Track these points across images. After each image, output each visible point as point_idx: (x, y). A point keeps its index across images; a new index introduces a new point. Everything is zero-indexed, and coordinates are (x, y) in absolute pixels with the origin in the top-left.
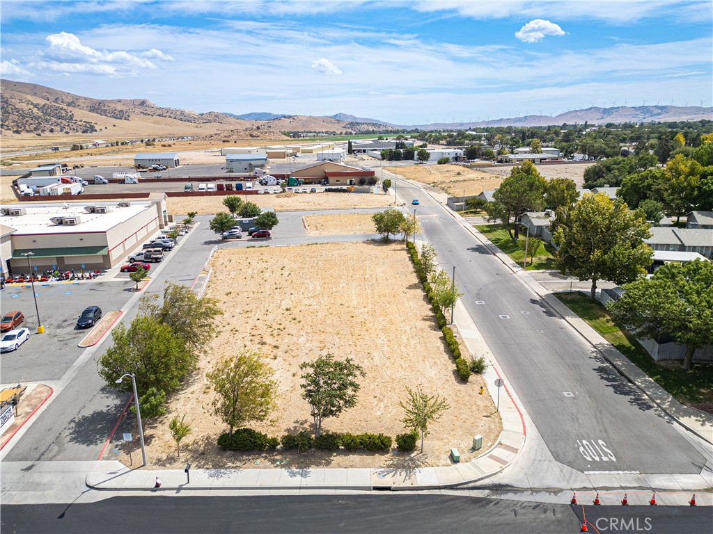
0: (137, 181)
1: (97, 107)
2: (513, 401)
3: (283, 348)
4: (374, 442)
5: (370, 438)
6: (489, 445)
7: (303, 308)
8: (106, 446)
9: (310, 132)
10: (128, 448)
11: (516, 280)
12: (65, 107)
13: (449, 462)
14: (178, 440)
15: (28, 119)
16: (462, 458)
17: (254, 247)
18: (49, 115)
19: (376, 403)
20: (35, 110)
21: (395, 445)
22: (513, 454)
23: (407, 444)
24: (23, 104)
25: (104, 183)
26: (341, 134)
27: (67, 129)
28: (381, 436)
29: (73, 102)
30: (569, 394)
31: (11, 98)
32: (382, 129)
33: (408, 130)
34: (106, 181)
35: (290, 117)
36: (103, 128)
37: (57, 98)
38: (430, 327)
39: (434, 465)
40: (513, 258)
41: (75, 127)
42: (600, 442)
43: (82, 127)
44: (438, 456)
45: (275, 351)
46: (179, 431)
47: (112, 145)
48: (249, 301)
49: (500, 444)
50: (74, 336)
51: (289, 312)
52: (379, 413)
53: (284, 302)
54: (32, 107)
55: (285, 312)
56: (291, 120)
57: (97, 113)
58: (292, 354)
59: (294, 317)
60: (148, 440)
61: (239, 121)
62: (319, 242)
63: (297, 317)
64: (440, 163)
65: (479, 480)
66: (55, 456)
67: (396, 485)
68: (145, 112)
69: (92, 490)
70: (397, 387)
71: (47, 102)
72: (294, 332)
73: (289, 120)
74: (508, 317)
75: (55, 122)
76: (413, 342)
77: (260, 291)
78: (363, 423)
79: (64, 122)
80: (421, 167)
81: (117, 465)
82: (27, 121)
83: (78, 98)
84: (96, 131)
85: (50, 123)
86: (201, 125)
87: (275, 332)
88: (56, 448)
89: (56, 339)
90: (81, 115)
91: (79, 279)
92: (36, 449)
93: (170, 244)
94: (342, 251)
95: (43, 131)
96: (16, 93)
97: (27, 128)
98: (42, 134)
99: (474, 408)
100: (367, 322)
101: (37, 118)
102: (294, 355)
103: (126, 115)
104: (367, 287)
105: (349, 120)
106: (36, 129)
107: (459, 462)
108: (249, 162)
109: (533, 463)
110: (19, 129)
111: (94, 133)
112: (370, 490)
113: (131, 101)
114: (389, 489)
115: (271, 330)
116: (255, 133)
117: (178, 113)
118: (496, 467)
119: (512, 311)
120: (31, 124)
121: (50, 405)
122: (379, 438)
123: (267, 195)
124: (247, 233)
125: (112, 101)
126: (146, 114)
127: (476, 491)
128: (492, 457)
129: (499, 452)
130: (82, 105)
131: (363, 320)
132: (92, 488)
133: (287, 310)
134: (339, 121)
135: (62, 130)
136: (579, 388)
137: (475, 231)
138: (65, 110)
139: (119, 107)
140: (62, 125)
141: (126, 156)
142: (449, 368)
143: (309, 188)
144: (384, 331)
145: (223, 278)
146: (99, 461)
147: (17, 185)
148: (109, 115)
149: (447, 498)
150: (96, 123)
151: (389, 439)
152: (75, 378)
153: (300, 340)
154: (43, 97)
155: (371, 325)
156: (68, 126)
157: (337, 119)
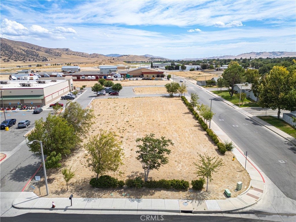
0: (62, 76)
1: (48, 51)
3: (125, 138)
4: (179, 184)
5: (176, 182)
6: (245, 188)
7: (135, 121)
8: (28, 184)
9: (135, 61)
11: (236, 111)
12: (35, 51)
13: (224, 197)
14: (67, 181)
15: (20, 55)
16: (232, 195)
17: (111, 98)
18: (29, 54)
19: (177, 164)
20: (23, 52)
21: (191, 186)
23: (198, 186)
24: (19, 50)
25: (48, 77)
26: (148, 62)
27: (36, 60)
29: (39, 49)
30: (282, 162)
31: (14, 47)
32: (164, 60)
35: (126, 55)
36: (51, 59)
37: (32, 48)
38: (199, 129)
39: (216, 198)
40: (232, 103)
41: (39, 59)
43: (42, 59)
44: (217, 193)
45: (122, 139)
46: (68, 176)
47: (53, 65)
48: (108, 118)
49: (251, 187)
51: (128, 123)
52: (179, 169)
53: (125, 119)
54: (22, 51)
55: (126, 123)
56: (127, 57)
57: (48, 53)
58: (130, 140)
59: (130, 125)
60: (51, 181)
61: (106, 57)
62: (141, 96)
63: (132, 125)
64: (191, 70)
67: (195, 210)
68: (68, 53)
70: (187, 157)
71: (28, 49)
72: (131, 131)
74: (237, 126)
75: (31, 57)
76: (191, 136)
77: (114, 114)
78: (171, 174)
79: (35, 57)
80: (183, 72)
81: (32, 195)
82: (20, 56)
83: (41, 47)
84: (48, 60)
85: (29, 57)
86: (90, 58)
87: (121, 131)
90: (41, 54)
91: (30, 109)
94: (152, 100)
95: (26, 60)
96: (16, 46)
97: (20, 59)
98: (25, 61)
99: (231, 168)
100: (166, 127)
101: (24, 55)
102: (131, 141)
103: (60, 54)
104: (165, 113)
105: (151, 57)
106: (23, 60)
107: (230, 197)
108: (110, 69)
110: (17, 60)
111: (47, 61)
112: (180, 212)
113: (62, 49)
114: (190, 212)
115: (119, 130)
116: (112, 61)
117: (81, 54)
119: (239, 124)
120: (21, 57)
122: (182, 182)
123: (117, 81)
124: (108, 94)
125: (54, 49)
128: (249, 194)
130: (42, 50)
131: (164, 126)
133: (127, 122)
135: (34, 60)
137: (211, 93)
138: (35, 52)
139: (57, 51)
140: (34, 58)
141: (59, 69)
142: (213, 148)
143: (135, 79)
144: (176, 131)
145: (97, 110)
146: (22, 192)
147: (11, 77)
148: (53, 54)
149: (228, 218)
150: (48, 58)
151: (187, 183)
153: (134, 134)
154: (27, 47)
155: (169, 128)
156: (36, 58)
157: (145, 57)
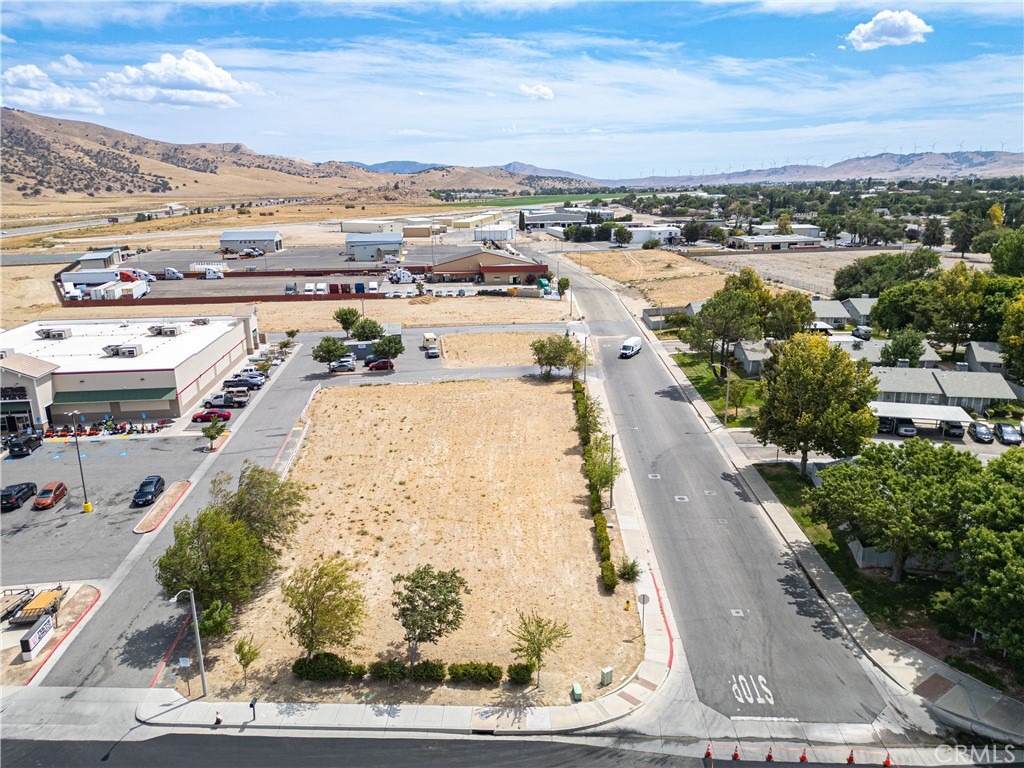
0: (222, 275)
1: (172, 155)
2: (665, 621)
3: (388, 540)
4: (480, 674)
5: (475, 668)
6: (622, 679)
7: (421, 482)
8: (161, 669)
9: (470, 191)
10: (187, 674)
11: (709, 442)
12: (128, 155)
13: (569, 700)
14: (245, 666)
15: (76, 172)
16: (585, 695)
17: (370, 385)
18: (105, 166)
19: (493, 620)
20: (86, 159)
21: (505, 677)
22: (649, 692)
23: (521, 677)
24: (71, 151)
25: (178, 278)
26: (514, 194)
27: (130, 186)
28: (490, 665)
29: (139, 148)
30: (738, 612)
31: (55, 142)
32: (574, 185)
33: (612, 187)
34: (181, 275)
35: (442, 168)
36: (180, 185)
37: (117, 143)
38: (581, 512)
39: (550, 703)
40: (715, 408)
41: (141, 184)
42: (761, 678)
43: (151, 184)
44: (557, 692)
45: (379, 544)
46: (246, 657)
47: (192, 213)
48: (354, 469)
49: (637, 678)
50: (129, 517)
51: (403, 488)
52: (494, 634)
53: (398, 472)
54: (82, 154)
55: (398, 487)
56: (444, 173)
57: (172, 163)
58: (398, 549)
59: (407, 495)
60: (210, 663)
61: (370, 174)
62: (457, 378)
63: (412, 496)
64: (646, 247)
65: (601, 724)
66: (100, 681)
67: (499, 729)
68: (239, 162)
69: (144, 726)
70: (524, 598)
71: (103, 147)
72: (405, 517)
73: (441, 173)
74: (687, 500)
75: (114, 177)
76: (555, 534)
77: (369, 454)
78: (472, 648)
79: (127, 177)
80: (618, 254)
81: (173, 695)
82: (75, 175)
83: (146, 142)
84: (170, 189)
85: (107, 178)
86: (317, 180)
87: (381, 517)
88: (101, 671)
89: (106, 520)
90: (149, 165)
91: (138, 432)
92: (79, 671)
93: (259, 380)
94: (486, 393)
95: (97, 189)
96: (61, 136)
97: (75, 185)
98: (96, 194)
99: (614, 630)
100: (501, 504)
101: (89, 171)
102: (401, 550)
103: (212, 166)
104: (510, 451)
105: (528, 173)
106: (87, 187)
107: (580, 700)
108: (377, 247)
109: (671, 704)
110: (65, 187)
111: (168, 192)
112: (469, 734)
113: (220, 145)
114: (490, 733)
115: (377, 513)
116: (392, 194)
117: (285, 163)
118: (626, 707)
119: (694, 491)
120: (81, 179)
121: (97, 613)
122: (486, 669)
123: (398, 300)
124: (362, 363)
125: (192, 147)
126: (240, 165)
127: (595, 738)
128: (624, 696)
129: (633, 689)
130: (151, 152)
131: (496, 501)
132: (144, 723)
133: (401, 484)
134: (512, 175)
135: (123, 189)
136: (752, 603)
137: (672, 362)
138: (128, 159)
139: (203, 154)
140: (124, 180)
141: (211, 231)
142: (594, 573)
143: (455, 288)
144: (522, 517)
145: (323, 434)
146: (152, 689)
147: (60, 281)
148: (189, 166)
149: (558, 746)
150: (170, 178)
151: (499, 670)
152: (128, 577)
153: (411, 529)
154: (97, 141)
155: (506, 508)
156: (132, 182)
157: (509, 171)
